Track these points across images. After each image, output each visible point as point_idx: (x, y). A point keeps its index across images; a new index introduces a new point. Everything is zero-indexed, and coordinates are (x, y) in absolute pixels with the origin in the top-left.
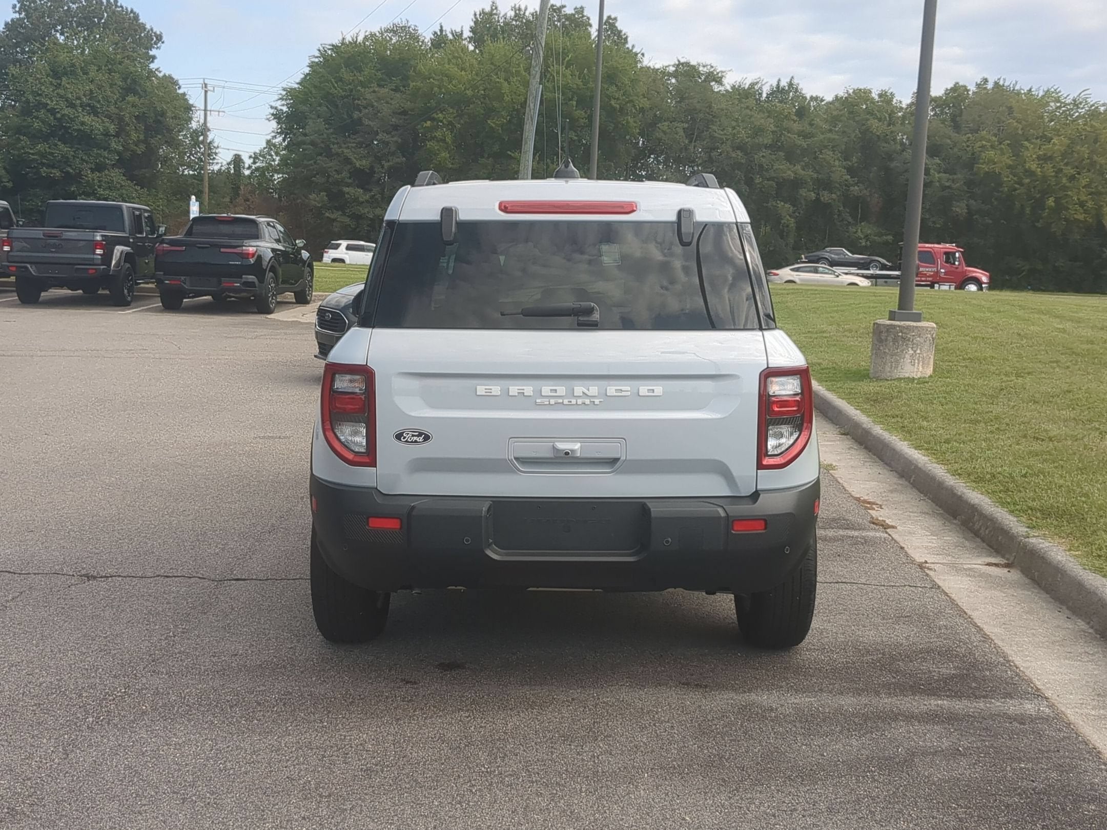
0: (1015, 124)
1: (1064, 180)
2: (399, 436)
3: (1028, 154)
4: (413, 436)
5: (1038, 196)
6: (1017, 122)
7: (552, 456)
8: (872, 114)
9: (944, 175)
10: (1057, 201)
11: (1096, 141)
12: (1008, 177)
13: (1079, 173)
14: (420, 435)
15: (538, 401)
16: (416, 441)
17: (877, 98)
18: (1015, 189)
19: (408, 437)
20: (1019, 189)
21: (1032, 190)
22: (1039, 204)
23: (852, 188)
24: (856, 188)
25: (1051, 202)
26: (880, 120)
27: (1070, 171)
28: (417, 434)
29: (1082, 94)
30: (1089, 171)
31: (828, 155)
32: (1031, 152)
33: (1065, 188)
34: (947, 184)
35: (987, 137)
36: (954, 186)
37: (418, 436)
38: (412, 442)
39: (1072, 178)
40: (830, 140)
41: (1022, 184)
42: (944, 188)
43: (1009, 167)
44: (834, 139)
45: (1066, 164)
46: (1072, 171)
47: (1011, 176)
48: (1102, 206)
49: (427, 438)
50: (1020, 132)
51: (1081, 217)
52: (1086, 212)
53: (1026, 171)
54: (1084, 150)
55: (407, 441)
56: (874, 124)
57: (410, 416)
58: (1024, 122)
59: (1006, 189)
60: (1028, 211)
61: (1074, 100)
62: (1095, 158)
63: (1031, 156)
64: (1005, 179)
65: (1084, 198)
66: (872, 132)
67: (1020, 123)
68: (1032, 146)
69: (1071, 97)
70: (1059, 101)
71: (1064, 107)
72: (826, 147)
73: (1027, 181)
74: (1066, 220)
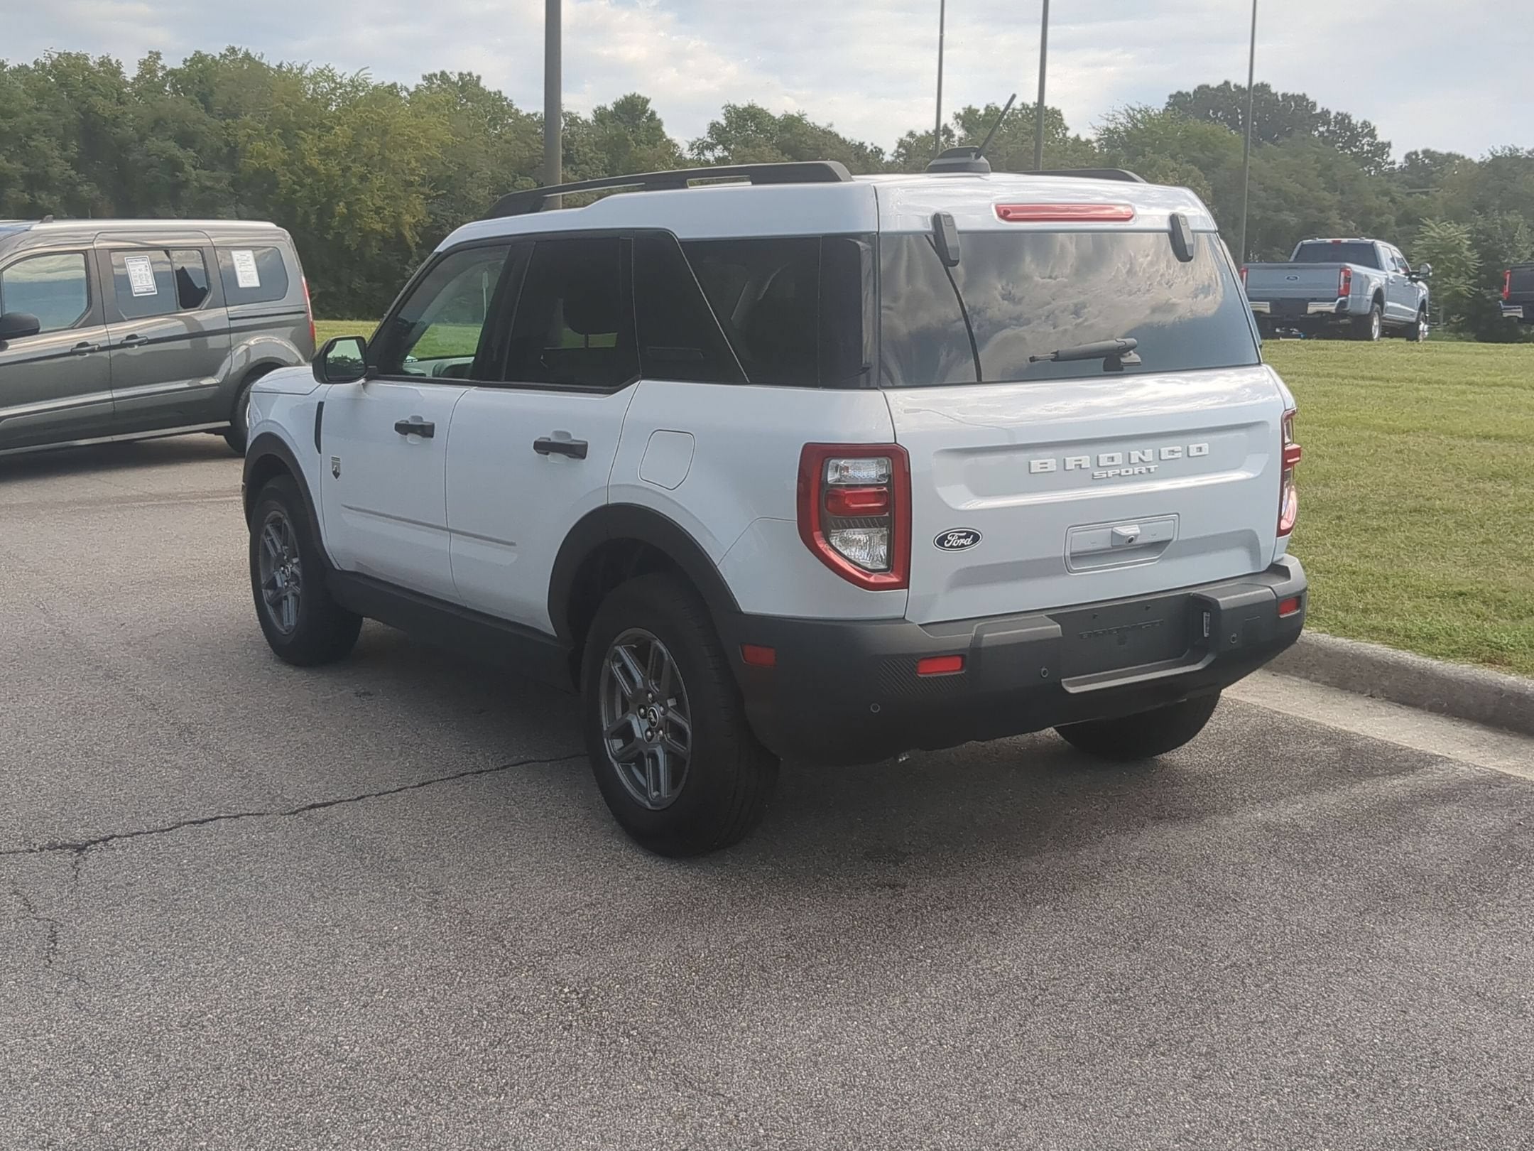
0: (285, 108)
1: (354, 181)
2: (941, 541)
3: (304, 146)
4: (960, 538)
5: (324, 200)
6: (287, 106)
7: (1109, 545)
8: (94, 89)
9: (203, 172)
10: (348, 205)
11: (385, 132)
12: (284, 175)
13: (370, 172)
14: (968, 535)
15: (1096, 474)
16: (963, 545)
17: (97, 68)
18: (295, 192)
19: (954, 541)
20: (300, 191)
21: (316, 192)
22: (325, 212)
23: (80, 188)
24: (85, 187)
25: (341, 208)
26: (105, 97)
27: (358, 168)
28: (964, 534)
29: (362, 73)
30: (381, 170)
31: (40, 142)
32: (309, 144)
33: (354, 191)
34: (209, 184)
35: (251, 123)
36: (217, 186)
37: (965, 537)
38: (958, 547)
39: (363, 178)
40: (40, 122)
41: (302, 186)
42: (204, 189)
43: (284, 163)
44: (47, 121)
45: (354, 161)
46: (362, 169)
47: (288, 175)
48: (401, 213)
49: (976, 538)
50: (293, 119)
51: (379, 227)
52: (383, 220)
53: (306, 168)
54: (372, 144)
55: (952, 547)
56: (99, 103)
57: (958, 511)
58: (294, 107)
59: (284, 191)
60: (313, 219)
61: (352, 81)
62: (387, 153)
63: (311, 149)
64: (282, 178)
65: (380, 203)
66: (96, 113)
67: (290, 107)
68: (311, 137)
69: (348, 76)
70: (334, 81)
71: (340, 88)
72: (35, 130)
73: (309, 181)
74: (361, 230)
